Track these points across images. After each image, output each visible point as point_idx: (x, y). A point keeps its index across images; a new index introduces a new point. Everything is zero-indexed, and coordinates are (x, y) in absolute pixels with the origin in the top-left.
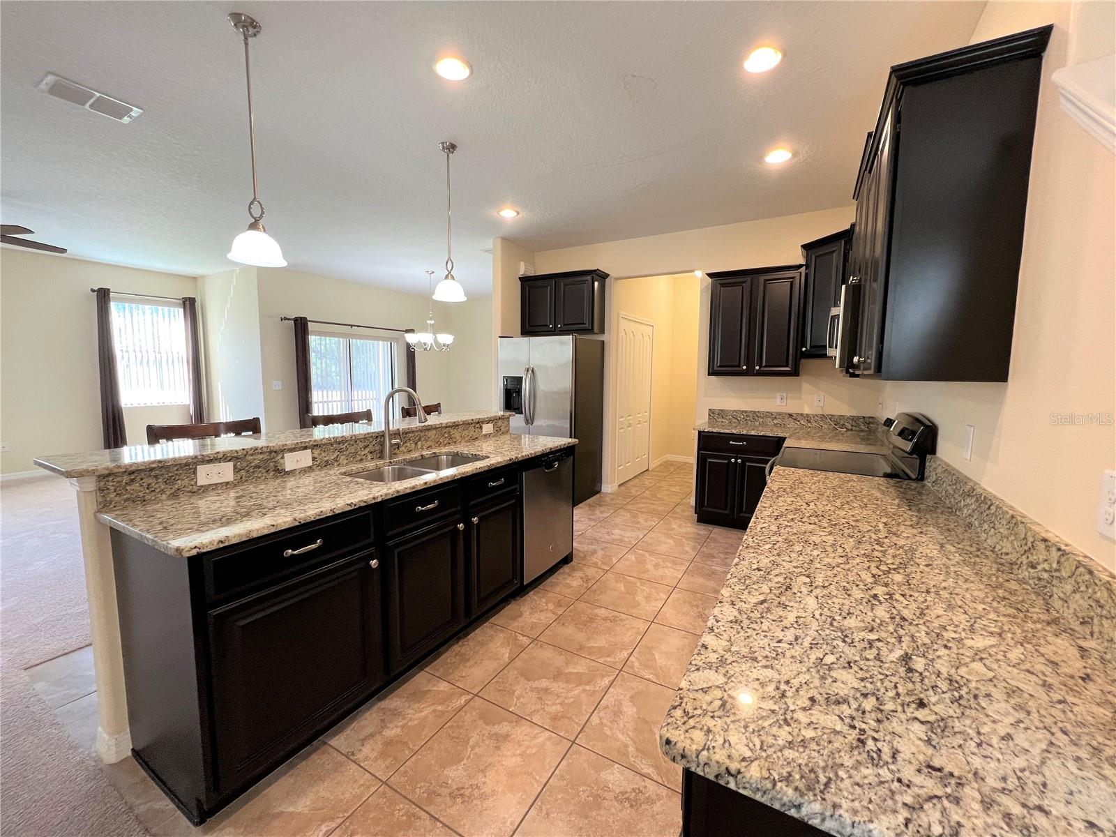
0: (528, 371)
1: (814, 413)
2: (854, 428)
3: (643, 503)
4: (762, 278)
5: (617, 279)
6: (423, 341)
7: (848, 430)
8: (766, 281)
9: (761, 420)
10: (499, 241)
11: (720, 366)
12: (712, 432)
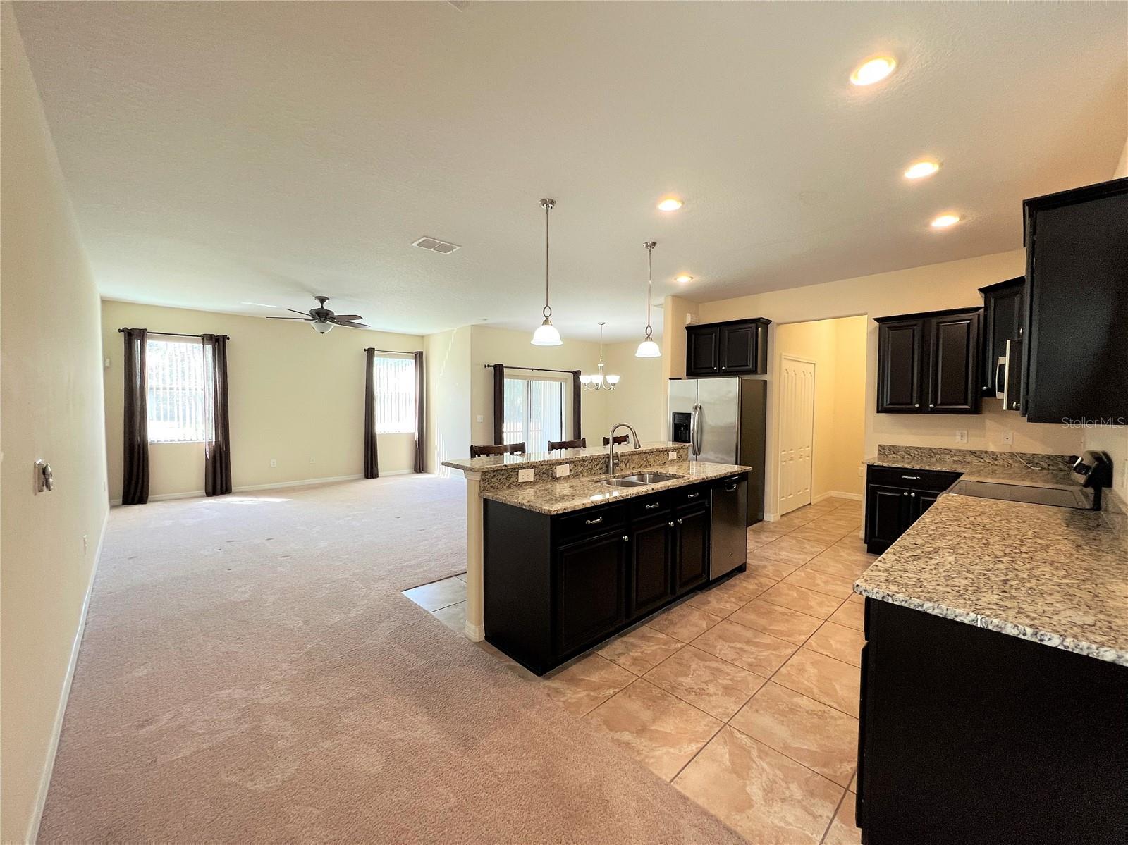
0: (696, 409)
1: (1001, 451)
2: (1051, 467)
3: (807, 532)
4: (934, 321)
5: (779, 324)
6: (594, 382)
7: (1043, 469)
8: (938, 324)
9: (938, 457)
10: (670, 299)
11: (890, 404)
12: (883, 466)
